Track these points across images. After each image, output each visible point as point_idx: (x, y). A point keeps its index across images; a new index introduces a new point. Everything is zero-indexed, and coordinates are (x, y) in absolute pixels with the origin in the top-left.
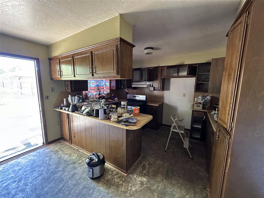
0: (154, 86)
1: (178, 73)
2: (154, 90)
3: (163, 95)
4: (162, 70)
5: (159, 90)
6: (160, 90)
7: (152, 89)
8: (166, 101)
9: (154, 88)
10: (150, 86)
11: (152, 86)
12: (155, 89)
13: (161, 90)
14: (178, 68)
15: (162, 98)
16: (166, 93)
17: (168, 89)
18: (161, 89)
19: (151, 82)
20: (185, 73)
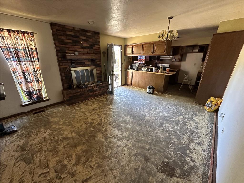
1: (193, 50)
2: (175, 61)
3: (181, 64)
4: (182, 48)
5: (178, 61)
7: (174, 60)
8: (182, 68)
9: (175, 60)
10: (173, 59)
13: (180, 61)
14: (193, 47)
15: (180, 66)
16: (183, 63)
17: (185, 61)
19: (174, 56)
20: (197, 50)
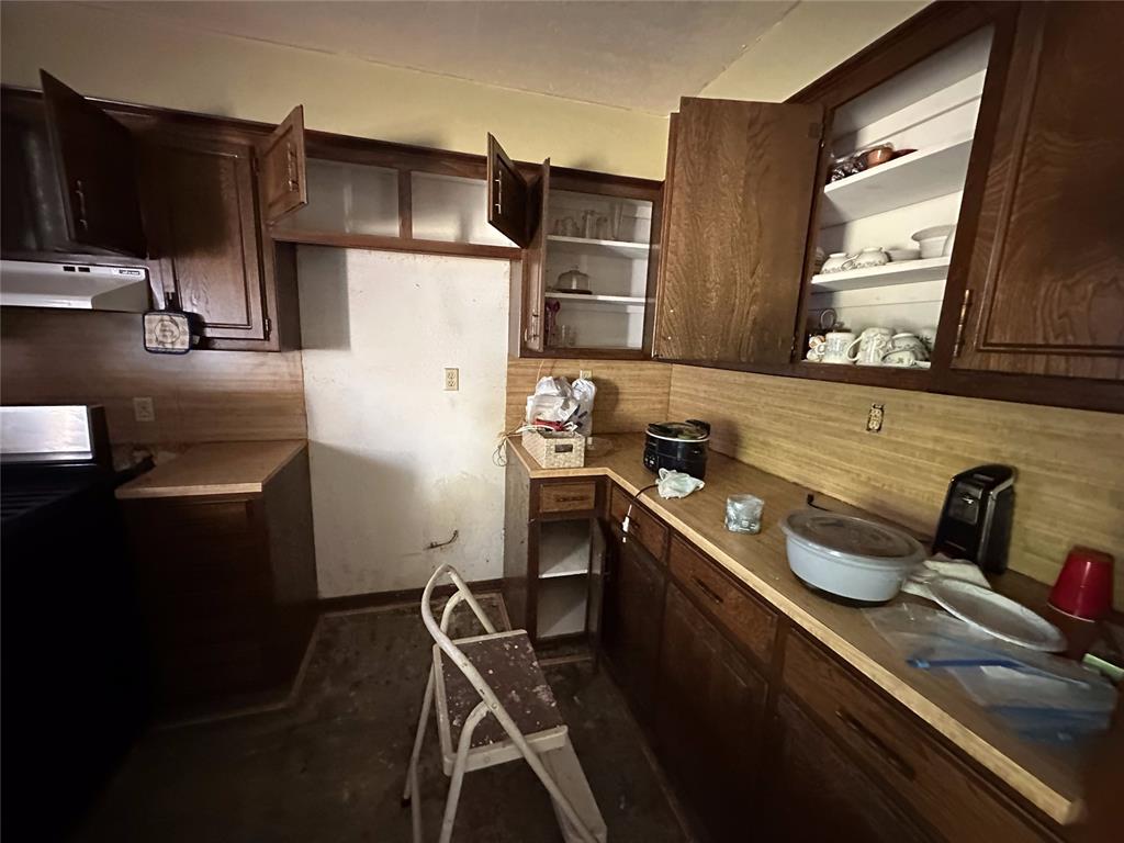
0: (188, 308)
1: (406, 214)
2: (193, 346)
3: (299, 381)
5: (251, 347)
6: (267, 345)
7: (168, 332)
8: (331, 427)
9: (196, 323)
10: (152, 307)
11: (174, 305)
12: (209, 333)
13: (272, 344)
14: (405, 166)
15: (291, 406)
17: (337, 338)
18: (274, 334)
19: (153, 264)
